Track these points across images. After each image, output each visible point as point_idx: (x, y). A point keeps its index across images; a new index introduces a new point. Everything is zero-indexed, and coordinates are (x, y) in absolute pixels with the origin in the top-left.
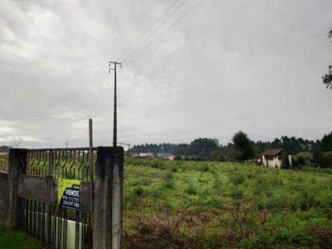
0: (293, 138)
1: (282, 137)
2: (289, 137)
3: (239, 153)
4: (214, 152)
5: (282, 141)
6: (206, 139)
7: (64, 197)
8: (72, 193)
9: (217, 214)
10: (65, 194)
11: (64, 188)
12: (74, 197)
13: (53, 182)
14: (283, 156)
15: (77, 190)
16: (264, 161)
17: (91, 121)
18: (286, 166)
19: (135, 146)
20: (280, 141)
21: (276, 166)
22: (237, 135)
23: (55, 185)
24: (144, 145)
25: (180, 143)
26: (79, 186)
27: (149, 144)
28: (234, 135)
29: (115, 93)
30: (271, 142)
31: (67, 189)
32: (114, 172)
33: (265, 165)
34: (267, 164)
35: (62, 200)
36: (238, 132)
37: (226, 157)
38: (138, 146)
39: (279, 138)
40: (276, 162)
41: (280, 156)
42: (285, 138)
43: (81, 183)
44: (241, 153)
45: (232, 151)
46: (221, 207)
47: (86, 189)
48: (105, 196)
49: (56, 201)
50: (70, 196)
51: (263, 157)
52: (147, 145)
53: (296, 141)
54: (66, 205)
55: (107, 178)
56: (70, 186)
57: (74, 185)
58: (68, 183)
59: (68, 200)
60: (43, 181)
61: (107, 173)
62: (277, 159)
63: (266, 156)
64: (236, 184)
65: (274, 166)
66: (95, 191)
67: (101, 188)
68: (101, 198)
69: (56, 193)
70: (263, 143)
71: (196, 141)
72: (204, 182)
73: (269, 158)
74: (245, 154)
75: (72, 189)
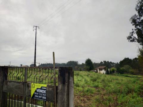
0: (108, 62)
1: (104, 61)
2: (107, 61)
3: (88, 67)
4: (76, 67)
5: (104, 63)
6: (73, 61)
7: (35, 93)
8: (41, 91)
9: (92, 96)
10: (36, 91)
11: (35, 88)
12: (42, 93)
13: (28, 85)
14: (106, 69)
15: (44, 90)
16: (99, 71)
17: (54, 53)
18: (108, 73)
19: (42, 64)
20: (103, 63)
21: (104, 73)
22: (87, 60)
23: (29, 86)
24: (46, 63)
25: (62, 63)
26: (46, 87)
27: (48, 63)
28: (86, 60)
29: (36, 40)
30: (99, 63)
31: (38, 89)
32: (70, 80)
33: (99, 72)
34: (100, 72)
35: (34, 94)
36: (87, 59)
37: (82, 69)
38: (43, 64)
39: (103, 62)
40: (103, 72)
41: (105, 69)
42: (105, 62)
43: (47, 86)
44: (89, 68)
45: (85, 67)
46: (93, 93)
47: (51, 89)
48: (66, 94)
49: (30, 95)
50: (40, 93)
51: (98, 69)
52: (47, 63)
53: (109, 63)
54: (37, 98)
55: (66, 84)
56: (40, 87)
57: (42, 87)
58: (38, 86)
59: (38, 95)
60: (21, 84)
61: (66, 81)
62: (104, 70)
63: (99, 69)
64: (93, 81)
65: (102, 73)
66: (58, 91)
67: (63, 89)
68: (63, 94)
69: (30, 91)
70: (96, 63)
71: (69, 62)
72: (80, 80)
73: (101, 69)
74: (90, 68)
75: (41, 89)
